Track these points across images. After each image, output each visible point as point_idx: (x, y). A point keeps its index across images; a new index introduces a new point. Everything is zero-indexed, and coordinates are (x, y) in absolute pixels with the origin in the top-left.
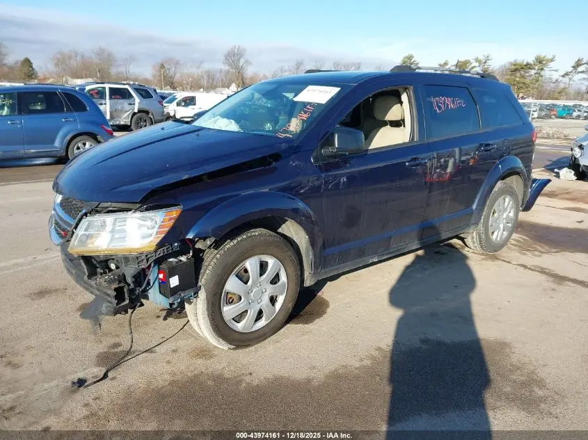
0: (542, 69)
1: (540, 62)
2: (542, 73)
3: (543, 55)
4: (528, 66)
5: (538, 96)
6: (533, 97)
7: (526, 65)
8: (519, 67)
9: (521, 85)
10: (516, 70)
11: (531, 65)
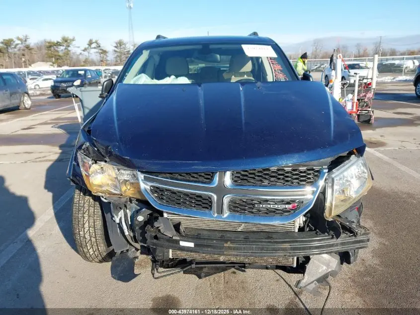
0: (69, 46)
1: (66, 41)
2: (69, 49)
3: (66, 36)
4: (58, 44)
5: (70, 64)
6: (67, 65)
7: (57, 43)
8: (52, 44)
9: (58, 57)
10: (50, 47)
11: (60, 43)
